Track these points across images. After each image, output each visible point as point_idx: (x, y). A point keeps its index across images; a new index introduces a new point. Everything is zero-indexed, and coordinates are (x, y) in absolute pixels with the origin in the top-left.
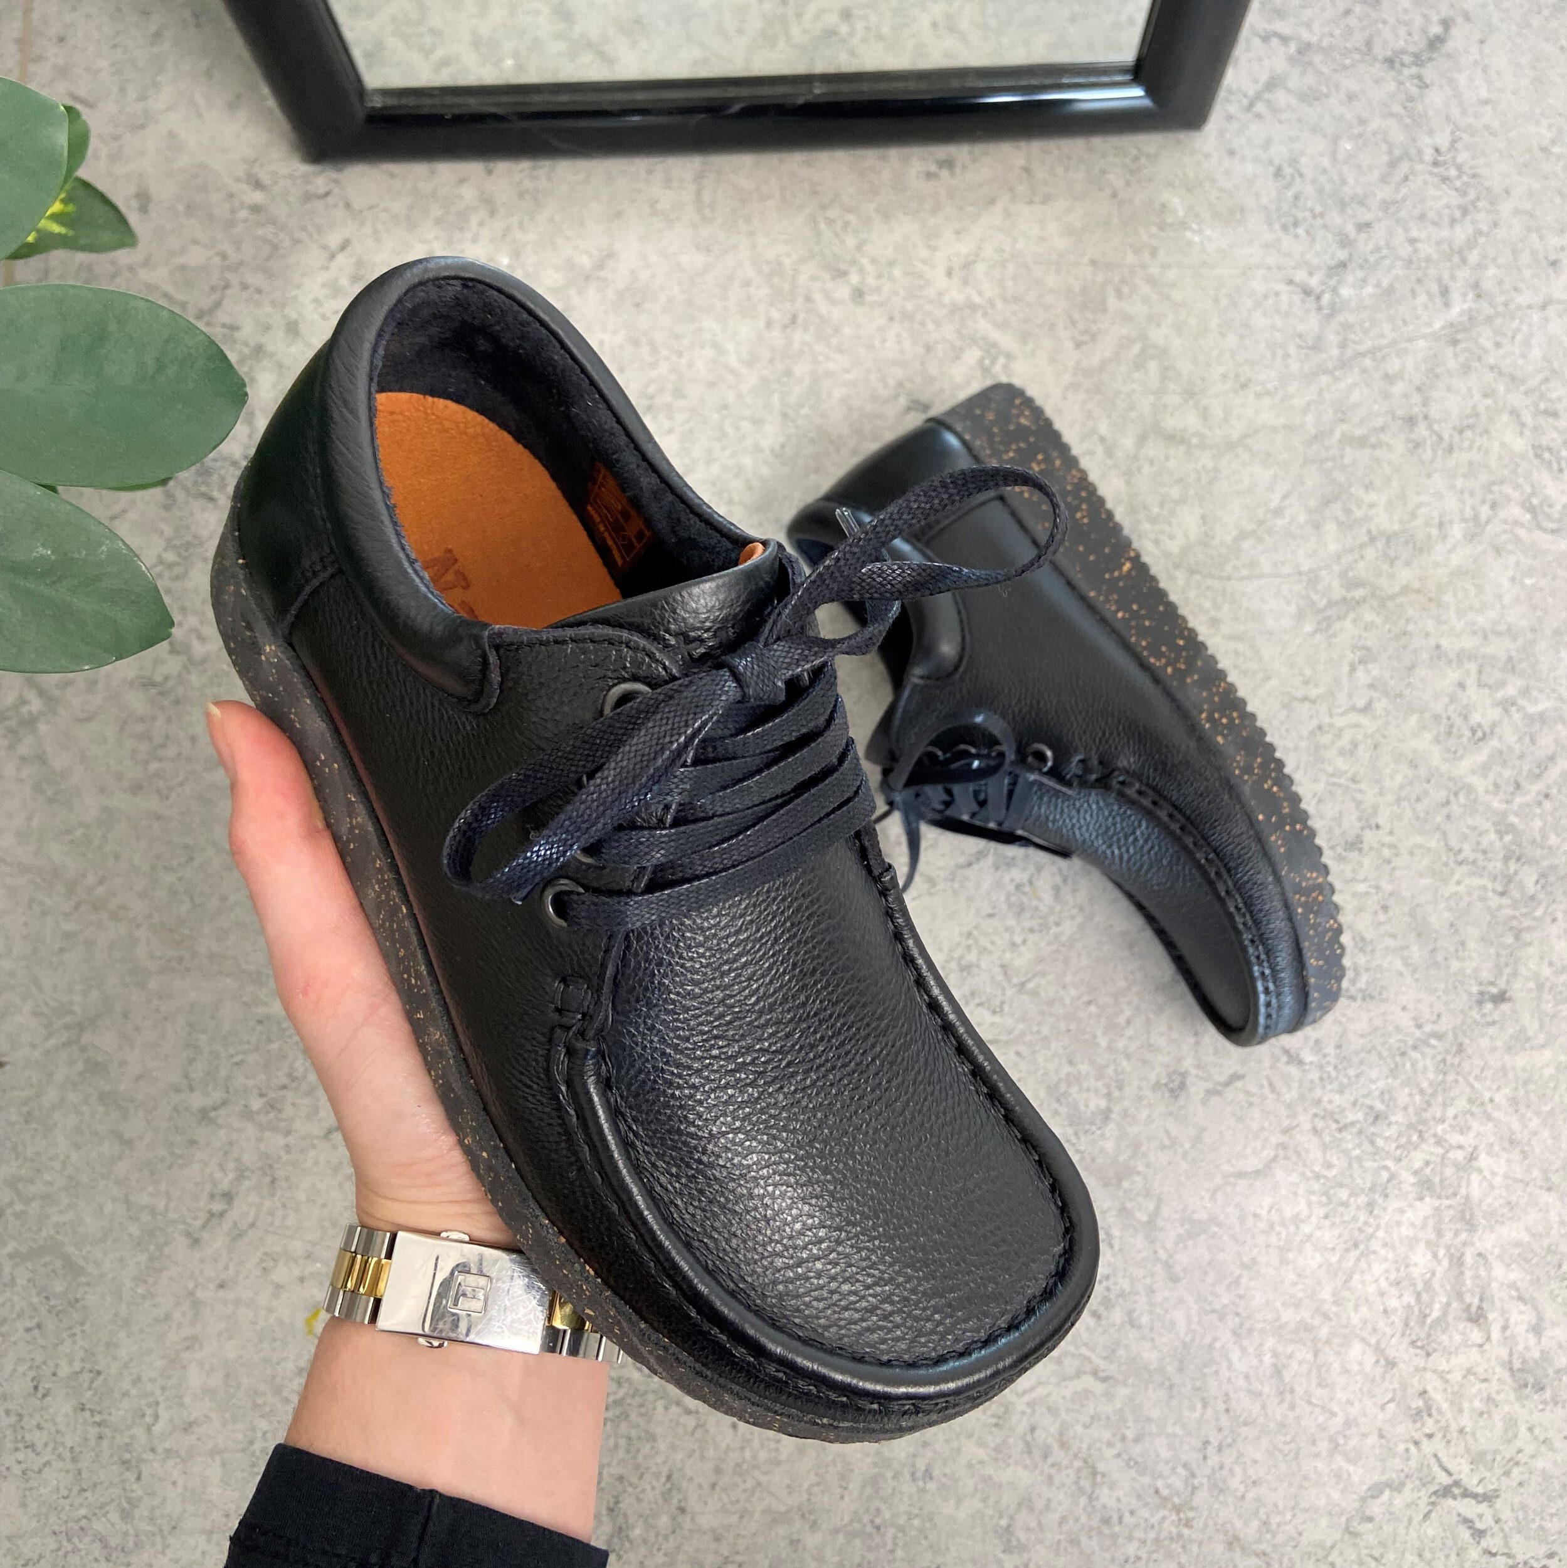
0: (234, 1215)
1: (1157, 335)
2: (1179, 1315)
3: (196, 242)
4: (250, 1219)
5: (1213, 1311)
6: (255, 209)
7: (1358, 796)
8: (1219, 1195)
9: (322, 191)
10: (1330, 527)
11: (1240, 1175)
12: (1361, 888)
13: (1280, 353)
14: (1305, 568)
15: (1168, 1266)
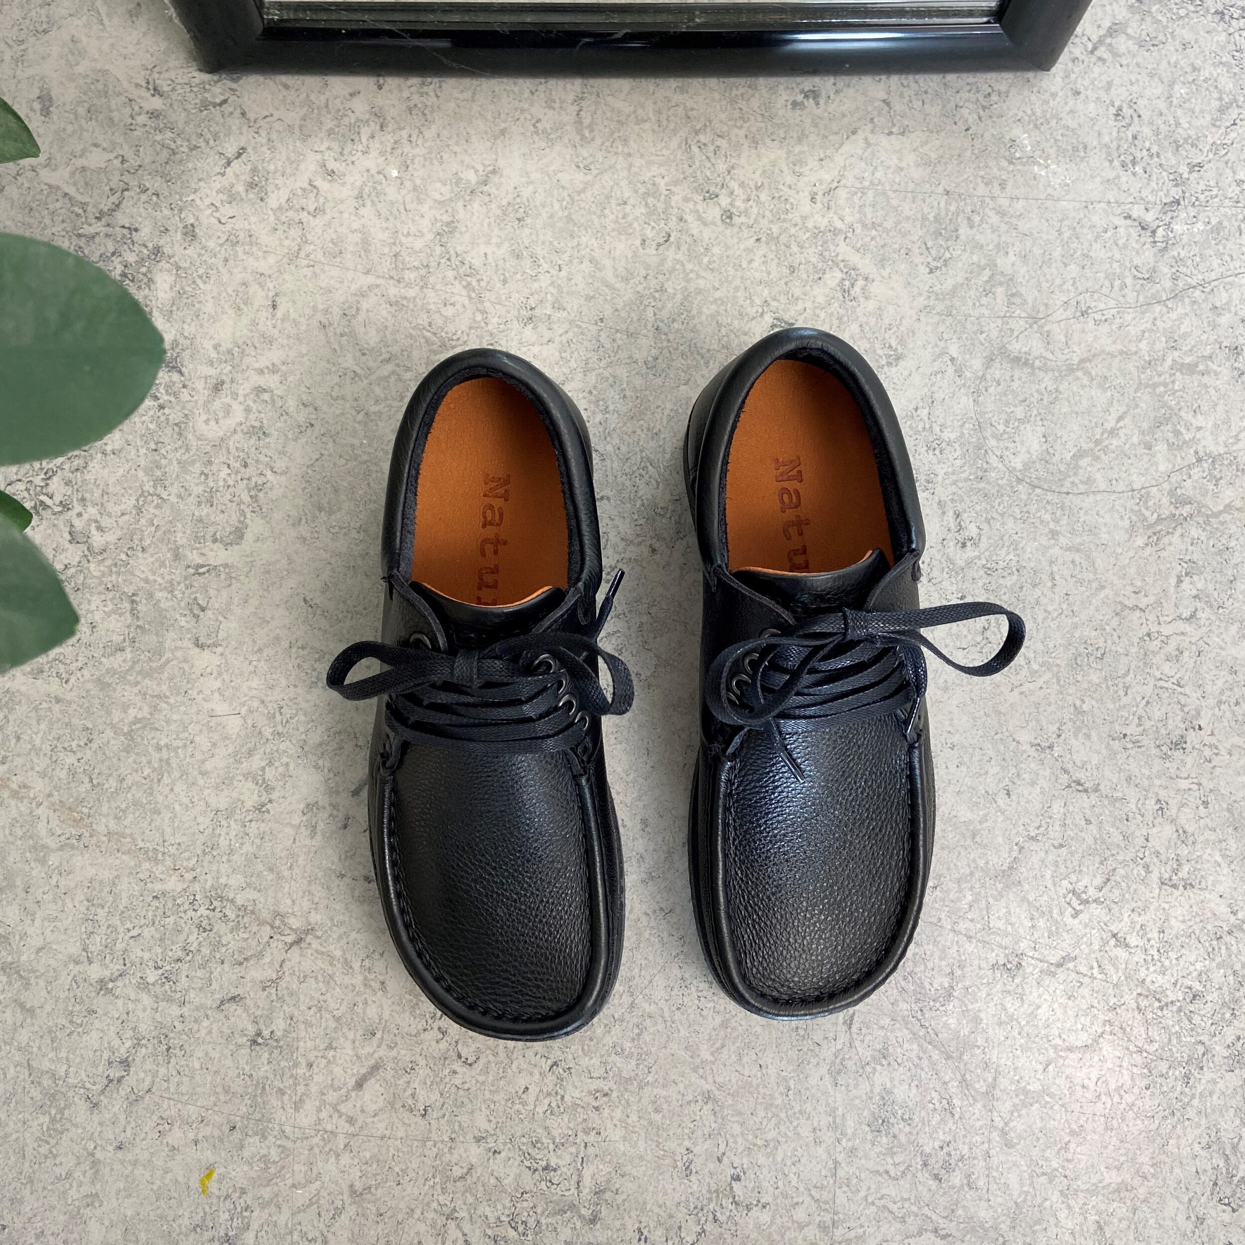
0: (130, 1081)
1: (1005, 263)
2: (1013, 1179)
3: (96, 145)
4: (146, 1086)
5: (1043, 1174)
6: (154, 115)
7: (1183, 700)
8: (1051, 1068)
9: (218, 101)
10: (1161, 448)
11: (1070, 1049)
12: (1184, 784)
13: (1117, 283)
14: (1137, 486)
15: (1003, 1133)
